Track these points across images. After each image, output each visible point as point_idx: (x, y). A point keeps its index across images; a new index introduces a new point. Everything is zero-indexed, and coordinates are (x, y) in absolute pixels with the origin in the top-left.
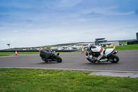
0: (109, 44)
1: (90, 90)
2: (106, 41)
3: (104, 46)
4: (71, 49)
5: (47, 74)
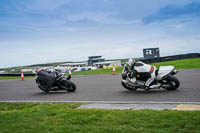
0: (107, 65)
1: (77, 130)
2: (103, 60)
3: (101, 67)
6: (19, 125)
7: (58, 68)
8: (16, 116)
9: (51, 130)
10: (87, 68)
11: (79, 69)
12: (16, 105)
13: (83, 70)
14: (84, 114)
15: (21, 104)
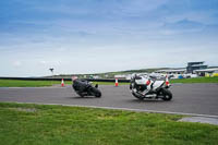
0: (211, 72)
2: (205, 67)
3: (203, 74)
6: (116, 133)
7: (153, 74)
8: (113, 124)
9: (150, 142)
10: (185, 75)
11: (176, 76)
12: (112, 111)
13: (181, 77)
14: (187, 128)
15: (117, 111)
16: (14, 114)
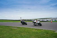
4: (46, 20)
5: (36, 31)
8: (37, 32)
11: (54, 20)
12: (37, 29)
13: (55, 20)
16: (12, 29)
